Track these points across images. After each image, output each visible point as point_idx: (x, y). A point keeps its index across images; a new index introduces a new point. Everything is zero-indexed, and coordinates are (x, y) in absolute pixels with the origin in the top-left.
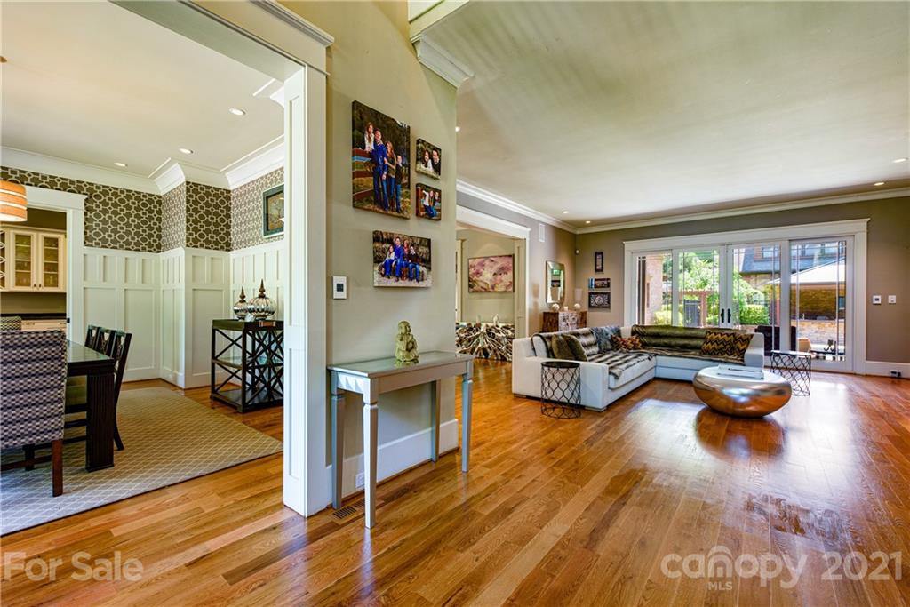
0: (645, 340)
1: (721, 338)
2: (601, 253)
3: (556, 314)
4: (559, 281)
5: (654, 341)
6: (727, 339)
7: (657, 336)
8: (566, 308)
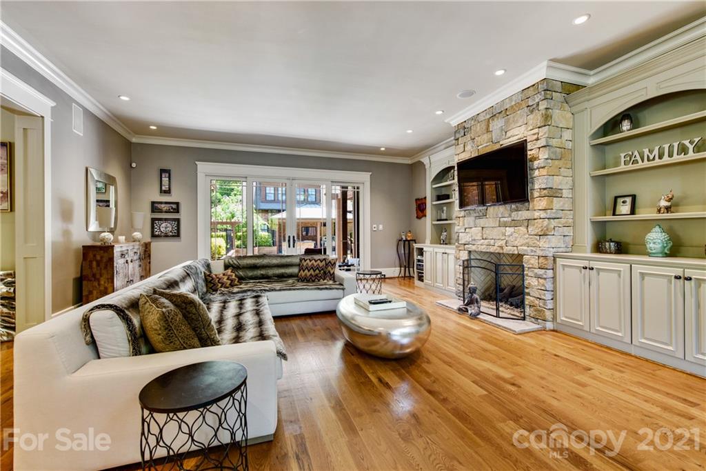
0: (241, 273)
1: (315, 264)
2: (168, 172)
3: (108, 249)
4: (108, 201)
5: (250, 274)
6: (321, 264)
7: (254, 267)
8: (122, 238)
